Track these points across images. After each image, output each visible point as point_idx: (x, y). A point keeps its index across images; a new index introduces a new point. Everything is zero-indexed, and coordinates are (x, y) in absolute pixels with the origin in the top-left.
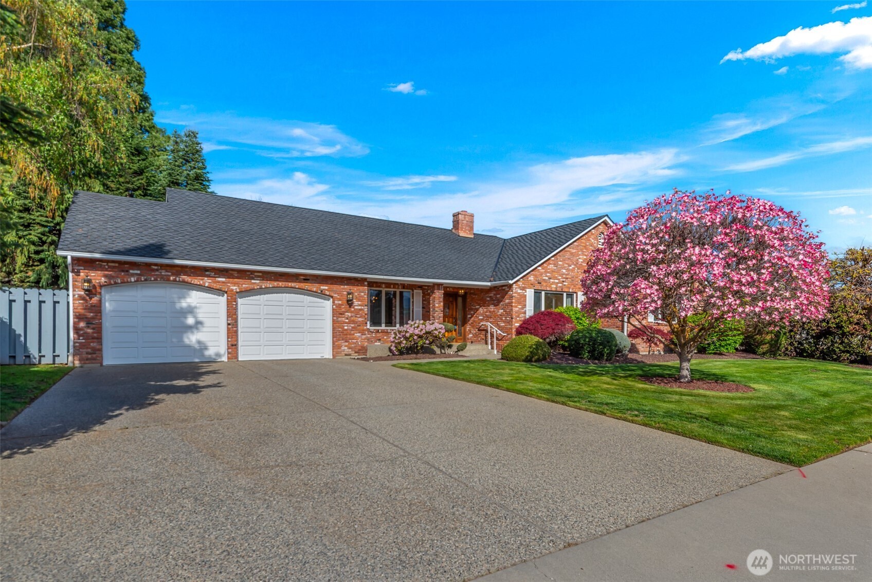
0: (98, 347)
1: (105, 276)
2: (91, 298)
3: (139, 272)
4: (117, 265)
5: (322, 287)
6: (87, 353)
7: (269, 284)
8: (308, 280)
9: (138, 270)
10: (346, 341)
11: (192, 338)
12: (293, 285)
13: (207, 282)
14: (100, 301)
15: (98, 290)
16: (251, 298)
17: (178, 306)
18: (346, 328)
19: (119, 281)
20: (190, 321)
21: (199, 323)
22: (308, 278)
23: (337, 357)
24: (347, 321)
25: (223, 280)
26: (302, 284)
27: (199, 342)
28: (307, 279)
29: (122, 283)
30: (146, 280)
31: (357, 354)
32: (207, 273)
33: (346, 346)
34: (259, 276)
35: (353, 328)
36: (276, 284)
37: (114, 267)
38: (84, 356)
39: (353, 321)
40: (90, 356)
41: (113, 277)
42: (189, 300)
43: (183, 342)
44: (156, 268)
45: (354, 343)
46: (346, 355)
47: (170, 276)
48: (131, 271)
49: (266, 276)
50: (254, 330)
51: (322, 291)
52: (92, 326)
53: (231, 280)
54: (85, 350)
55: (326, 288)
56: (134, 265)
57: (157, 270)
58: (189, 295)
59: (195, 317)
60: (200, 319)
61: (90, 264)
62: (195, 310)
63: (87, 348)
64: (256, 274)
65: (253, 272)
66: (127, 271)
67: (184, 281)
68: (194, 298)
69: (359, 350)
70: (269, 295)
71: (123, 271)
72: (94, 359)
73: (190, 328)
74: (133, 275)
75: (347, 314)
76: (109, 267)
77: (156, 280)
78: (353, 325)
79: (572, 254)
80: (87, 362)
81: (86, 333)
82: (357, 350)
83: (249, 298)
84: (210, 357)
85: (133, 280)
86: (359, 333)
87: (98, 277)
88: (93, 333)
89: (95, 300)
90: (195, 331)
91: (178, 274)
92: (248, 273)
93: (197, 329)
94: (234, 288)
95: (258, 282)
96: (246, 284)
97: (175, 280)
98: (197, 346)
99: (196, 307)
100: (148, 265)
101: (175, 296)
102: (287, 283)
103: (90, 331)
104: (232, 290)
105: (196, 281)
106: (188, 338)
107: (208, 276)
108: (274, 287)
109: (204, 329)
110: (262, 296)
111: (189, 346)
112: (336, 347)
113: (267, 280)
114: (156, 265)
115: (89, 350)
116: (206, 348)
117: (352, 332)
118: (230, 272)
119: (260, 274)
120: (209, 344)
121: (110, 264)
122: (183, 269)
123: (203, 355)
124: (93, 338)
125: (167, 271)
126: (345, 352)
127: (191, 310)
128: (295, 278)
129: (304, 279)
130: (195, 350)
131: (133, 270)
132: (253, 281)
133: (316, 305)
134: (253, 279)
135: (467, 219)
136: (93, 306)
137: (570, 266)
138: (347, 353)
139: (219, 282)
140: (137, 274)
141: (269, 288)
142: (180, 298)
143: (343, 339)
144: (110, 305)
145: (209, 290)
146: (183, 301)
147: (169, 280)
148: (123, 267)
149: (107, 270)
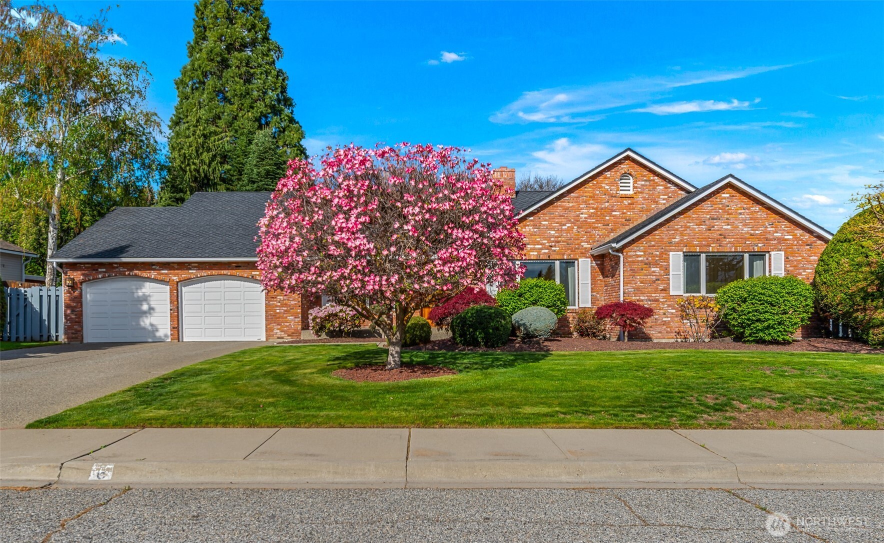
0: (80, 329)
1: (83, 274)
2: (74, 292)
3: (104, 270)
4: (90, 265)
5: (253, 273)
6: (73, 333)
7: (204, 273)
8: (240, 266)
9: (104, 268)
10: (278, 325)
11: (146, 322)
12: (225, 272)
13: (153, 274)
14: (81, 294)
15: (79, 286)
16: (194, 286)
17: (135, 295)
18: (278, 311)
19: (91, 278)
20: (145, 307)
21: (151, 309)
22: (240, 265)
23: (270, 340)
24: (279, 304)
25: (166, 271)
26: (234, 271)
27: (152, 325)
28: (238, 266)
29: (93, 279)
30: (109, 276)
31: (290, 337)
32: (153, 267)
33: (278, 329)
34: (195, 267)
35: (285, 311)
36: (209, 272)
37: (89, 267)
38: (71, 335)
39: (286, 304)
40: (74, 336)
41: (88, 275)
42: (144, 290)
43: (140, 325)
44: (116, 265)
45: (287, 326)
46: (278, 338)
47: (125, 271)
48: (100, 270)
49: (201, 266)
50: (196, 314)
51: (253, 277)
52: (75, 313)
53: (172, 271)
54: (70, 331)
55: (258, 273)
56: (101, 265)
57: (117, 267)
58: (144, 286)
59: (148, 304)
60: (152, 306)
61: (73, 266)
62: (149, 298)
63: (72, 330)
64: (193, 265)
65: (190, 263)
66: (97, 270)
67: (136, 276)
68: (148, 288)
69: (293, 333)
70: (208, 283)
71: (94, 270)
72: (77, 338)
73: (145, 313)
74: (101, 272)
75: (278, 297)
76: (86, 268)
77: (116, 275)
78: (285, 309)
79: (566, 209)
80: (72, 340)
81: (71, 318)
82: (290, 333)
83: (191, 286)
84: (160, 337)
85: (100, 276)
86: (292, 316)
87: (78, 276)
88: (76, 318)
89: (77, 293)
90: (148, 315)
91: (131, 270)
92: (186, 265)
93: (150, 313)
94: (175, 278)
95: (195, 271)
96: (184, 274)
97: (129, 274)
98: (150, 328)
99: (149, 296)
100: (111, 264)
101: (134, 287)
102: (220, 271)
103: (73, 316)
104: (173, 280)
105: (145, 274)
106: (144, 322)
107: (154, 270)
108: (208, 275)
109: (155, 314)
110: (203, 284)
111: (144, 329)
112: (268, 330)
113: (203, 270)
114: (116, 263)
115: (73, 331)
116: (157, 330)
117: (285, 315)
118: (172, 265)
119: (197, 265)
120: (159, 327)
121: (86, 265)
122: (135, 266)
123: (155, 336)
124: (76, 322)
125: (124, 268)
126: (277, 335)
127: (145, 299)
128: (227, 266)
129: (236, 267)
130: (149, 331)
131: (101, 268)
132: (190, 271)
133: (251, 289)
134: (191, 269)
135: (505, 176)
136: (75, 298)
137: (564, 225)
138: (279, 336)
139: (162, 274)
140: (103, 272)
141: (204, 276)
142: (137, 289)
143: (275, 323)
144: (90, 296)
145: (155, 280)
146: (139, 291)
147: (125, 275)
148: (95, 267)
149: (84, 271)
